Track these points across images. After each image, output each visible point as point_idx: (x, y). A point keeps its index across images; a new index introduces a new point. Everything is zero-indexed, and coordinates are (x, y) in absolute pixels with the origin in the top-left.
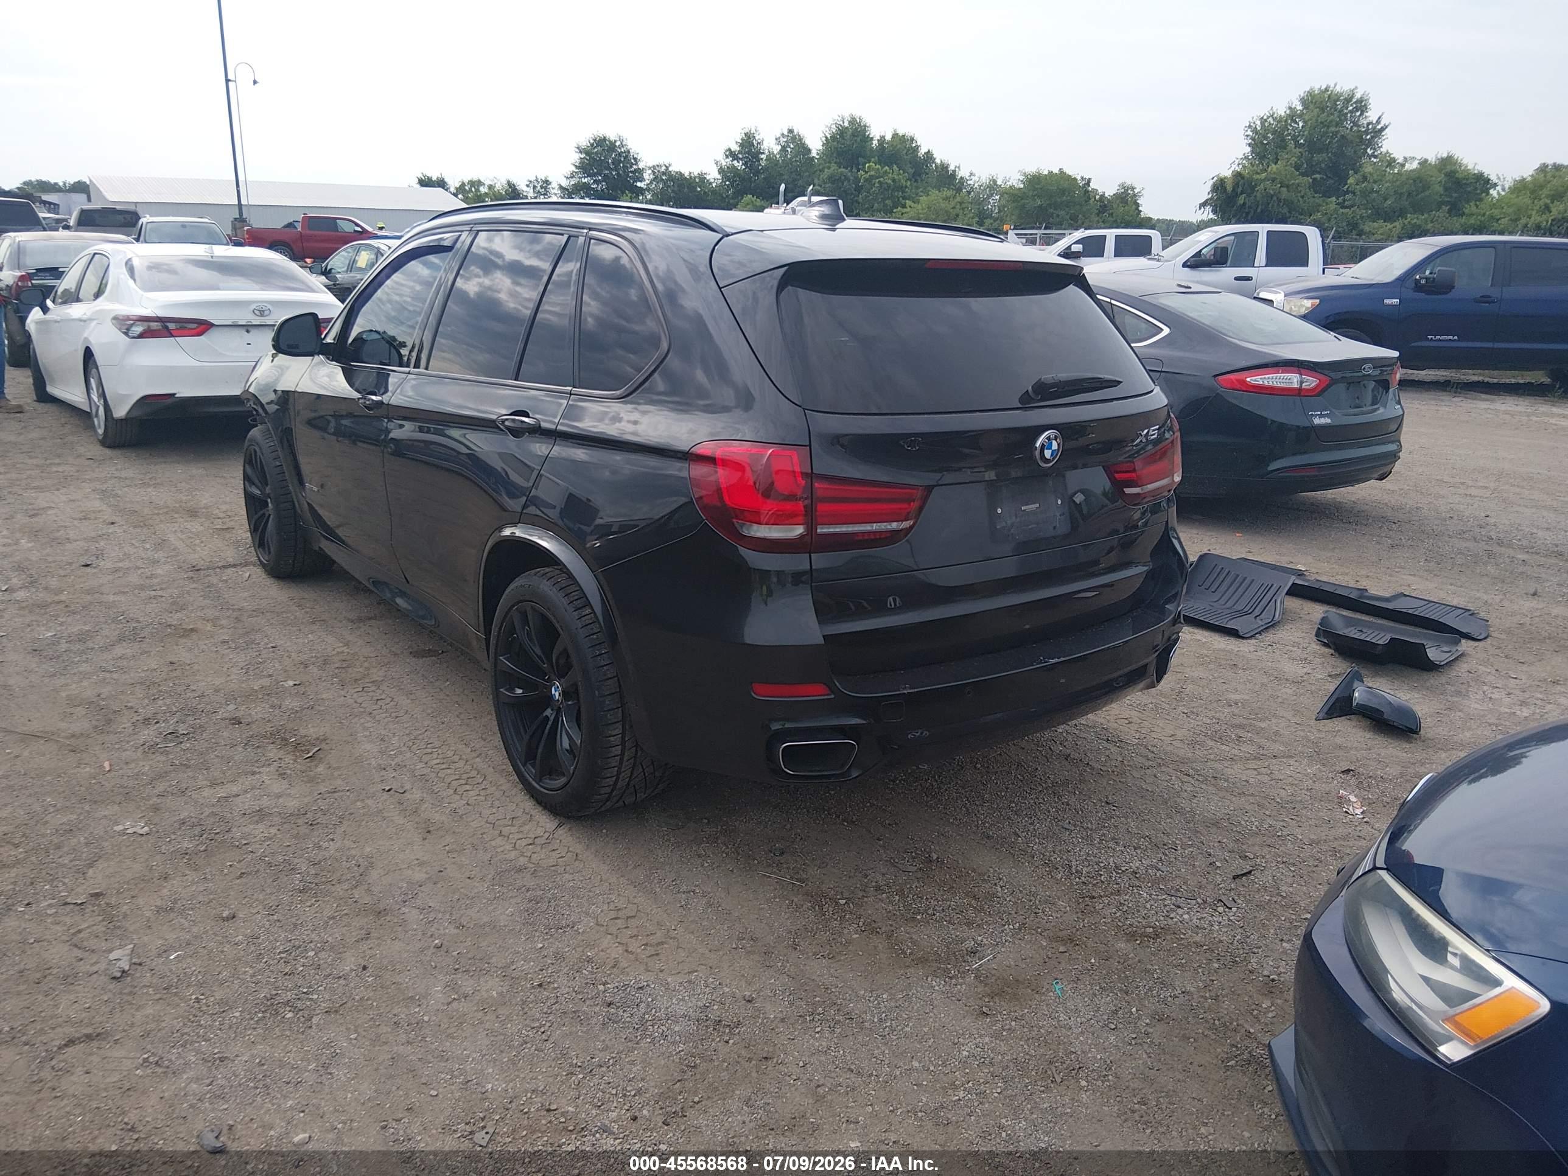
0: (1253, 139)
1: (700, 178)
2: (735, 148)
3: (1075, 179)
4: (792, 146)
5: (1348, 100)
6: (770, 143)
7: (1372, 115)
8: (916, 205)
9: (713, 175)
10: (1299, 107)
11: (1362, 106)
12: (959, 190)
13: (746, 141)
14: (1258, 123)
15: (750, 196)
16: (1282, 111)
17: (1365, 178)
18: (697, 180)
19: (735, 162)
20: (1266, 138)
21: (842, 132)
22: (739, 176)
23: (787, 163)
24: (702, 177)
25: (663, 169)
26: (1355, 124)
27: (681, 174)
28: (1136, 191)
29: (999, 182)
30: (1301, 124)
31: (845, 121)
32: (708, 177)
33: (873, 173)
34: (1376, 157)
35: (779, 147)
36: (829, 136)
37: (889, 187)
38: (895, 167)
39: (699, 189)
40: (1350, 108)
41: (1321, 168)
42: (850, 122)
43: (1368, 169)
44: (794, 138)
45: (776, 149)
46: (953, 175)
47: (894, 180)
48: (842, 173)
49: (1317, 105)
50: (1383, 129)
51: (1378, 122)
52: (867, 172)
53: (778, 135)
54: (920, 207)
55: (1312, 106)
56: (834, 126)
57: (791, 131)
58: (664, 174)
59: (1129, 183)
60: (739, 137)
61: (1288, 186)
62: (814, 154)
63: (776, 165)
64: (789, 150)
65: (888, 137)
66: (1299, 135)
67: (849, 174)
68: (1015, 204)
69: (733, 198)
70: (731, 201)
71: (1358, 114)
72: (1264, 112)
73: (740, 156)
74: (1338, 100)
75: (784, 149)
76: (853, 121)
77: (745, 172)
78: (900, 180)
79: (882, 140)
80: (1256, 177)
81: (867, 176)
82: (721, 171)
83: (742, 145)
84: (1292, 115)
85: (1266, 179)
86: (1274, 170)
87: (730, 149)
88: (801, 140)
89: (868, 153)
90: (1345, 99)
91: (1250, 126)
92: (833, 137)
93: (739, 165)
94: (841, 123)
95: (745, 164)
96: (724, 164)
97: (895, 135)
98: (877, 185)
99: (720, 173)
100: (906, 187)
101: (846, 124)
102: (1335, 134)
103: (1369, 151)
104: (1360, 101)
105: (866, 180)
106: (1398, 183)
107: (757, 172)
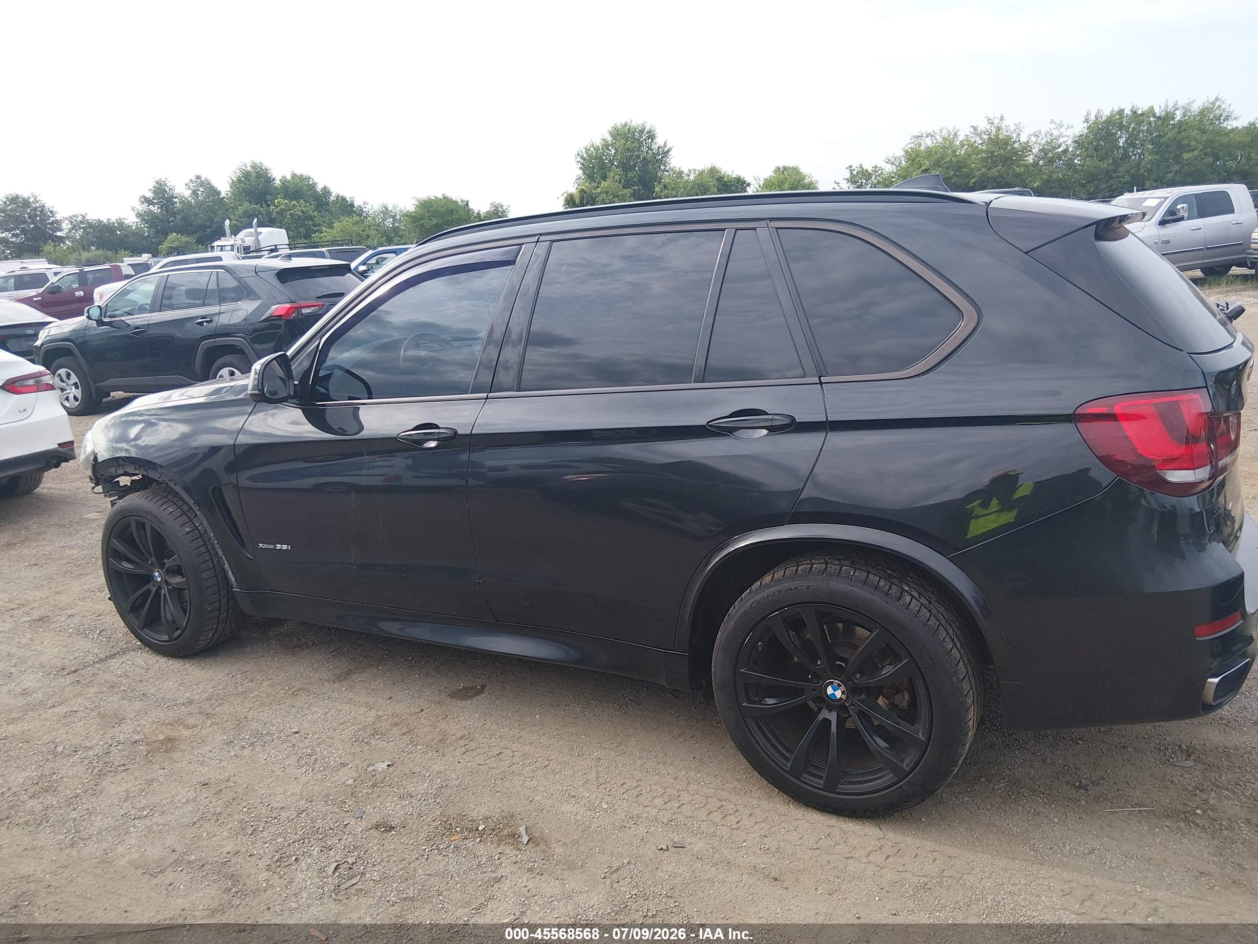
0: (583, 164)
1: (118, 223)
2: (149, 195)
3: (456, 202)
4: (201, 190)
5: (642, 131)
6: (181, 189)
7: (659, 141)
8: (331, 230)
9: (131, 219)
10: (610, 139)
11: (651, 136)
12: (361, 215)
13: (158, 188)
14: (584, 151)
15: (174, 234)
16: (598, 142)
17: (665, 187)
18: (116, 224)
19: (151, 206)
20: (591, 162)
21: (247, 175)
22: (158, 218)
23: (200, 204)
24: (121, 224)
25: (80, 218)
26: (650, 149)
27: (100, 221)
28: (504, 208)
29: (390, 208)
30: (613, 151)
31: (248, 166)
32: (126, 222)
33: (282, 207)
34: (667, 171)
35: (190, 191)
36: (235, 179)
37: (300, 217)
38: (302, 200)
39: (119, 233)
40: (644, 137)
41: (634, 182)
42: (252, 166)
43: (666, 180)
44: (202, 184)
45: (187, 193)
46: (352, 205)
47: (303, 212)
48: (255, 209)
49: (622, 136)
50: (669, 151)
51: (665, 146)
52: (277, 207)
53: (187, 182)
54: (334, 231)
55: (618, 137)
56: (238, 171)
57: (198, 177)
58: (82, 222)
59: (497, 202)
60: (151, 185)
61: (617, 196)
62: (223, 195)
63: (190, 206)
64: (200, 193)
65: (289, 177)
66: (614, 159)
67: (261, 209)
68: (416, 224)
69: (154, 237)
70: (154, 240)
71: (650, 141)
72: (586, 143)
73: (155, 201)
74: (635, 131)
75: (195, 193)
76: (254, 166)
77: (162, 215)
78: (308, 212)
79: (284, 181)
80: (594, 191)
81: (278, 210)
82: (139, 215)
83: (155, 192)
84: (606, 146)
85: (601, 193)
86: (606, 185)
87: (144, 197)
88: (209, 184)
89: (274, 192)
90: (640, 131)
91: (579, 155)
92: (239, 181)
93: (155, 209)
94: (244, 168)
95: (161, 208)
96: (140, 209)
97: (294, 176)
98: (288, 216)
99: (138, 217)
100: (315, 216)
101: (249, 169)
102: (638, 156)
103: (663, 168)
104: (649, 132)
105: (277, 213)
106: (689, 188)
107: (174, 214)
